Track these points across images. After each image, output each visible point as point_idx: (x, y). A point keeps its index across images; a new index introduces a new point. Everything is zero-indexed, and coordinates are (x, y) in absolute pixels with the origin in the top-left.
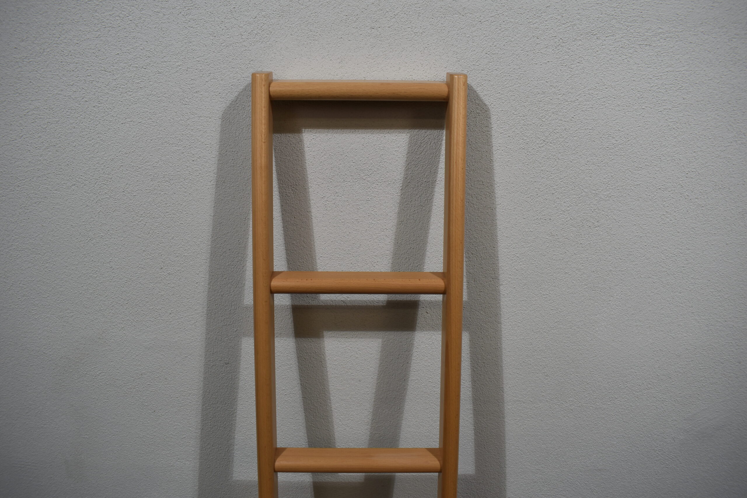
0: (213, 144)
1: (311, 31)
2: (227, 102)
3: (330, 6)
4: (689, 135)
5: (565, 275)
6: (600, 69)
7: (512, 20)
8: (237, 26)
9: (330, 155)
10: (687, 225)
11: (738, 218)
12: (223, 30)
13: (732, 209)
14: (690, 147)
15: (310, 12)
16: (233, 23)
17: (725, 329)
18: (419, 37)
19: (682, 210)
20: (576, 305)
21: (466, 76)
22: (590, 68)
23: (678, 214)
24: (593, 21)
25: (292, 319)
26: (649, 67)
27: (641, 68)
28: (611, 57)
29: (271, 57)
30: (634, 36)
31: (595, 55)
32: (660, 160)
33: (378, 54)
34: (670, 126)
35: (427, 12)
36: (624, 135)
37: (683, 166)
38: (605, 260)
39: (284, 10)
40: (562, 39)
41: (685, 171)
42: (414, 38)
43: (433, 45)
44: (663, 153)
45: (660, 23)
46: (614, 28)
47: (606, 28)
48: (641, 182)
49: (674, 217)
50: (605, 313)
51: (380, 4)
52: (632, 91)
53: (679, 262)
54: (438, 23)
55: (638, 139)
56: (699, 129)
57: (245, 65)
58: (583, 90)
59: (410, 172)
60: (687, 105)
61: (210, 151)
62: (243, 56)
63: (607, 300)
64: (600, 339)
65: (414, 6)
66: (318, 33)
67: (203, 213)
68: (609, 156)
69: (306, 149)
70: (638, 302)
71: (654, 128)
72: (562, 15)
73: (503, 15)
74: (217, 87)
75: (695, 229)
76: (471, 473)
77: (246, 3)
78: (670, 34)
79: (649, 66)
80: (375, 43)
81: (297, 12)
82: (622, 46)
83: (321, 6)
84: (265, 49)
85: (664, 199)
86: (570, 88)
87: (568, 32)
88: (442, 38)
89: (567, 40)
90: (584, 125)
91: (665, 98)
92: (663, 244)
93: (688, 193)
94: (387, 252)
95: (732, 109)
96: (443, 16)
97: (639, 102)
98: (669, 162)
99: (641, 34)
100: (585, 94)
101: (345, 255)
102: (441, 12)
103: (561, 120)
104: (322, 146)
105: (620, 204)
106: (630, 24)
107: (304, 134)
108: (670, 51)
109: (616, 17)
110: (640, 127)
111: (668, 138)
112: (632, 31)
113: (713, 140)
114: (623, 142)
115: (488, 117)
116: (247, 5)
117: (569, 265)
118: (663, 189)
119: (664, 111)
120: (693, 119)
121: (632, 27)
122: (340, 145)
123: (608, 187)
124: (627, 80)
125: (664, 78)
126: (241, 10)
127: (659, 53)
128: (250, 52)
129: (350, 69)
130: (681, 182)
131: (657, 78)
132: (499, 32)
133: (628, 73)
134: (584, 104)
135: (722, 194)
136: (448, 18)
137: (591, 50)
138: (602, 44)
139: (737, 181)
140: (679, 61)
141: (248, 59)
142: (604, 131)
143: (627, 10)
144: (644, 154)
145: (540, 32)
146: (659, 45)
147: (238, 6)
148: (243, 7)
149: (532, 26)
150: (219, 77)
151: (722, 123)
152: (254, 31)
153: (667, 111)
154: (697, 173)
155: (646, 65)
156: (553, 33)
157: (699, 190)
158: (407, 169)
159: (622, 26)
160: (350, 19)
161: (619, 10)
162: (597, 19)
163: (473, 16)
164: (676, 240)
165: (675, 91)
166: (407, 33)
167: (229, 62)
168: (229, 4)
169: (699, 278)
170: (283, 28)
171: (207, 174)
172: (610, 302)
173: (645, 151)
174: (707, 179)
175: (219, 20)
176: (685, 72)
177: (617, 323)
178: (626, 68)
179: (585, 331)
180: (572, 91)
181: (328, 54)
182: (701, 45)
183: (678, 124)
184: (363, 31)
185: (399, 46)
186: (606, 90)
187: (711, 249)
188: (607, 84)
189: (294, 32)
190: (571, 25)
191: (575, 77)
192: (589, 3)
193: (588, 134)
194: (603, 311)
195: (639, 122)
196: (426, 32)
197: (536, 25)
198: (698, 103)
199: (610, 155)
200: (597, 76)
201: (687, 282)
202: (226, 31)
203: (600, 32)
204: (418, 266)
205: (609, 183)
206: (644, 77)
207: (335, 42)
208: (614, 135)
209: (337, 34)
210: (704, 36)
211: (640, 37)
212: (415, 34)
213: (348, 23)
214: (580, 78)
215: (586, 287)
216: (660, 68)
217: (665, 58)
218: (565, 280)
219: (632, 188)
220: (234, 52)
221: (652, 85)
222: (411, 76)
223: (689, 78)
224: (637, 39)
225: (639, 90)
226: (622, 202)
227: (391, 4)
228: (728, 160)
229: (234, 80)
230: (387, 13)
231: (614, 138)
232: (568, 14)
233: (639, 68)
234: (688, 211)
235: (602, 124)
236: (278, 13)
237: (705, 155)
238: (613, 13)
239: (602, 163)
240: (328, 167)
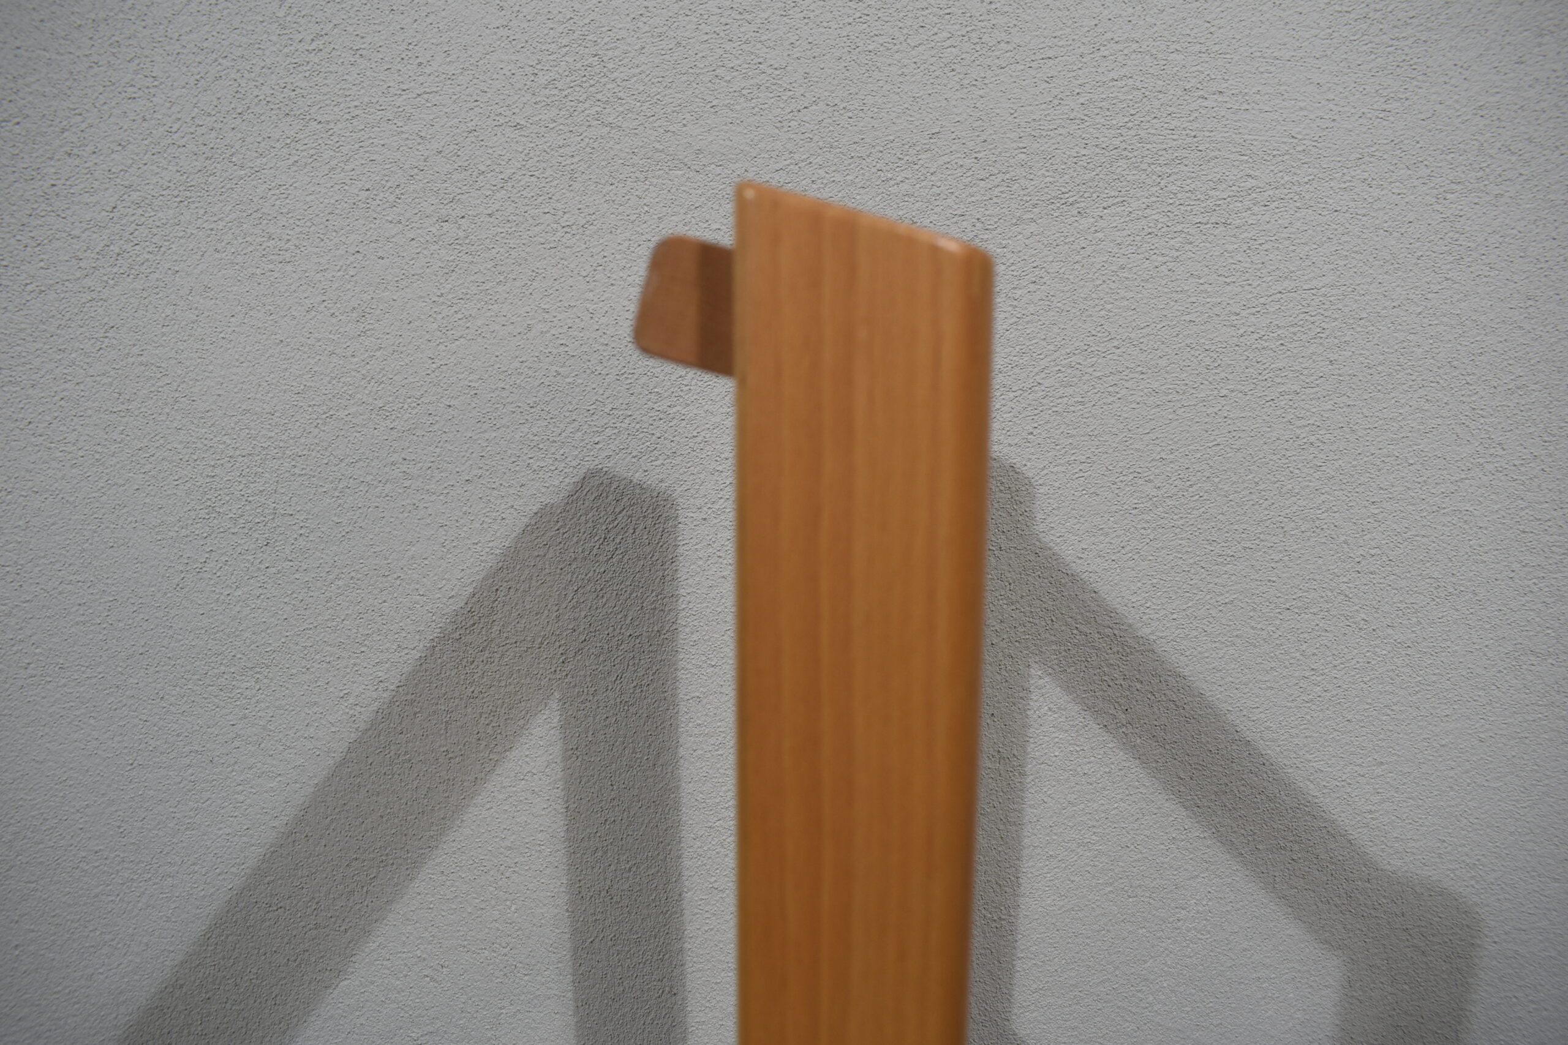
0: (22, 565)
2: (53, 445)
3: (318, 164)
4: (1355, 459)
5: (1047, 863)
6: (1094, 295)
7: (838, 177)
8: (64, 235)
9: (352, 578)
10: (1369, 701)
11: (1505, 669)
12: (28, 249)
13: (1486, 646)
14: (1361, 489)
15: (265, 186)
16: (54, 228)
17: (1494, 963)
18: (578, 237)
19: (1354, 662)
20: (1087, 941)
22: (1068, 295)
23: (1343, 672)
24: (1063, 167)
26: (1228, 284)
27: (1206, 286)
28: (1122, 261)
29: (163, 315)
30: (1182, 202)
31: (1077, 258)
32: (1280, 530)
33: (464, 291)
34: (1301, 437)
35: (594, 167)
36: (1176, 471)
37: (1345, 542)
38: (1156, 811)
39: (192, 183)
40: (983, 219)
41: (1352, 555)
42: (564, 240)
43: (618, 257)
44: (1288, 511)
45: (1247, 162)
46: (1125, 183)
47: (1101, 184)
48: (1235, 596)
49: (1335, 681)
50: (1168, 955)
51: (459, 153)
52: (1189, 349)
53: (1357, 799)
54: (627, 197)
55: (1217, 480)
56: (1379, 439)
57: (93, 341)
58: (1053, 357)
59: (583, 614)
60: (1341, 378)
61: (16, 585)
62: (86, 317)
63: (1171, 920)
64: (1160, 1025)
65: (556, 154)
66: (290, 243)
67: (13, 754)
68: (1142, 531)
70: (1257, 918)
71: (1257, 446)
72: (976, 155)
73: (811, 163)
74: (21, 406)
75: (1394, 708)
77: (86, 171)
78: (1277, 192)
79: (1228, 280)
80: (453, 261)
81: (229, 186)
82: (1150, 230)
83: (295, 168)
84: (145, 294)
85: (1301, 636)
86: (1014, 353)
87: (995, 200)
88: (644, 238)
89: (996, 222)
90: (1063, 451)
91: (1280, 365)
92: (1310, 757)
93: (1366, 614)
95: (1464, 382)
96: (641, 177)
97: (1210, 379)
98: (1308, 534)
99: (1199, 196)
100: (1059, 368)
101: (423, 851)
102: (633, 165)
104: (327, 555)
105: (1182, 658)
106: (1165, 169)
108: (1283, 235)
109: (1125, 153)
110: (1218, 448)
111: (1297, 471)
112: (1174, 187)
113: (1419, 467)
114: (1176, 489)
116: (88, 176)
117: (1056, 834)
118: (1298, 608)
119: (1282, 398)
120: (1360, 416)
121: (1171, 179)
122: (378, 549)
123: (1147, 616)
124: (1172, 321)
125: (1273, 309)
126: (72, 191)
127: (1252, 242)
128: (106, 304)
129: (387, 336)
130: (1344, 587)
131: (1254, 310)
133: (1173, 303)
134: (1058, 395)
135: (1457, 610)
136: (655, 181)
137: (1067, 247)
138: (1093, 229)
139: (1493, 572)
140: (1308, 263)
141: (100, 324)
142: (1121, 464)
143: (1153, 131)
144: (1238, 518)
145: (917, 205)
146: (1250, 222)
147: (63, 181)
148: (76, 182)
149: (892, 190)
150: (24, 377)
151: (1439, 421)
152: (112, 247)
153: (1290, 397)
154: (1384, 558)
155: (1220, 278)
156: (956, 207)
157: (1394, 603)
159: (1144, 176)
160: (378, 198)
161: (1132, 132)
162: (1075, 160)
163: (726, 171)
164: (1344, 741)
165: (1307, 344)
166: (542, 227)
167: (49, 336)
168: (39, 177)
169: (1415, 837)
170: (192, 234)
171: (15, 648)
172: (1179, 924)
173: (1239, 509)
174: (1413, 573)
175: (13, 220)
176: (1329, 290)
177: (1203, 976)
178: (1166, 290)
179: (1118, 1007)
180: (1021, 361)
181: (324, 298)
182: (1364, 216)
183: (1320, 432)
184: (419, 231)
185: (522, 266)
186: (1117, 351)
187: (1441, 756)
188: (1118, 337)
189: (223, 244)
190: (1003, 181)
191: (1028, 323)
192: (1049, 118)
193: (1077, 476)
194: (1161, 950)
195: (1214, 433)
196: (595, 223)
197: (905, 187)
198: (1370, 371)
199: (1144, 528)
200: (1086, 316)
201: (1383, 850)
202: (36, 249)
203: (1086, 195)
204: (630, 869)
205: (1148, 605)
206: (1217, 310)
207: (341, 263)
208: (1150, 473)
209: (344, 243)
210: (1371, 190)
211: (1198, 202)
212: (566, 229)
213: (373, 210)
214: (1040, 323)
215: (1109, 889)
216: (1259, 285)
217: (1272, 256)
218: (1049, 875)
219: (1214, 612)
220: (61, 308)
221: (1241, 331)
222: (562, 348)
223: (1340, 306)
224: (1189, 207)
225: (1207, 348)
226: (1188, 653)
227: (490, 151)
228: (1465, 518)
229: (67, 386)
230: (481, 177)
231: (1150, 481)
232: (993, 151)
233: (1201, 287)
234: (1368, 663)
235: (1114, 445)
236: (176, 193)
237: (1402, 509)
238: (1117, 142)
239: (1123, 551)
240: (350, 612)
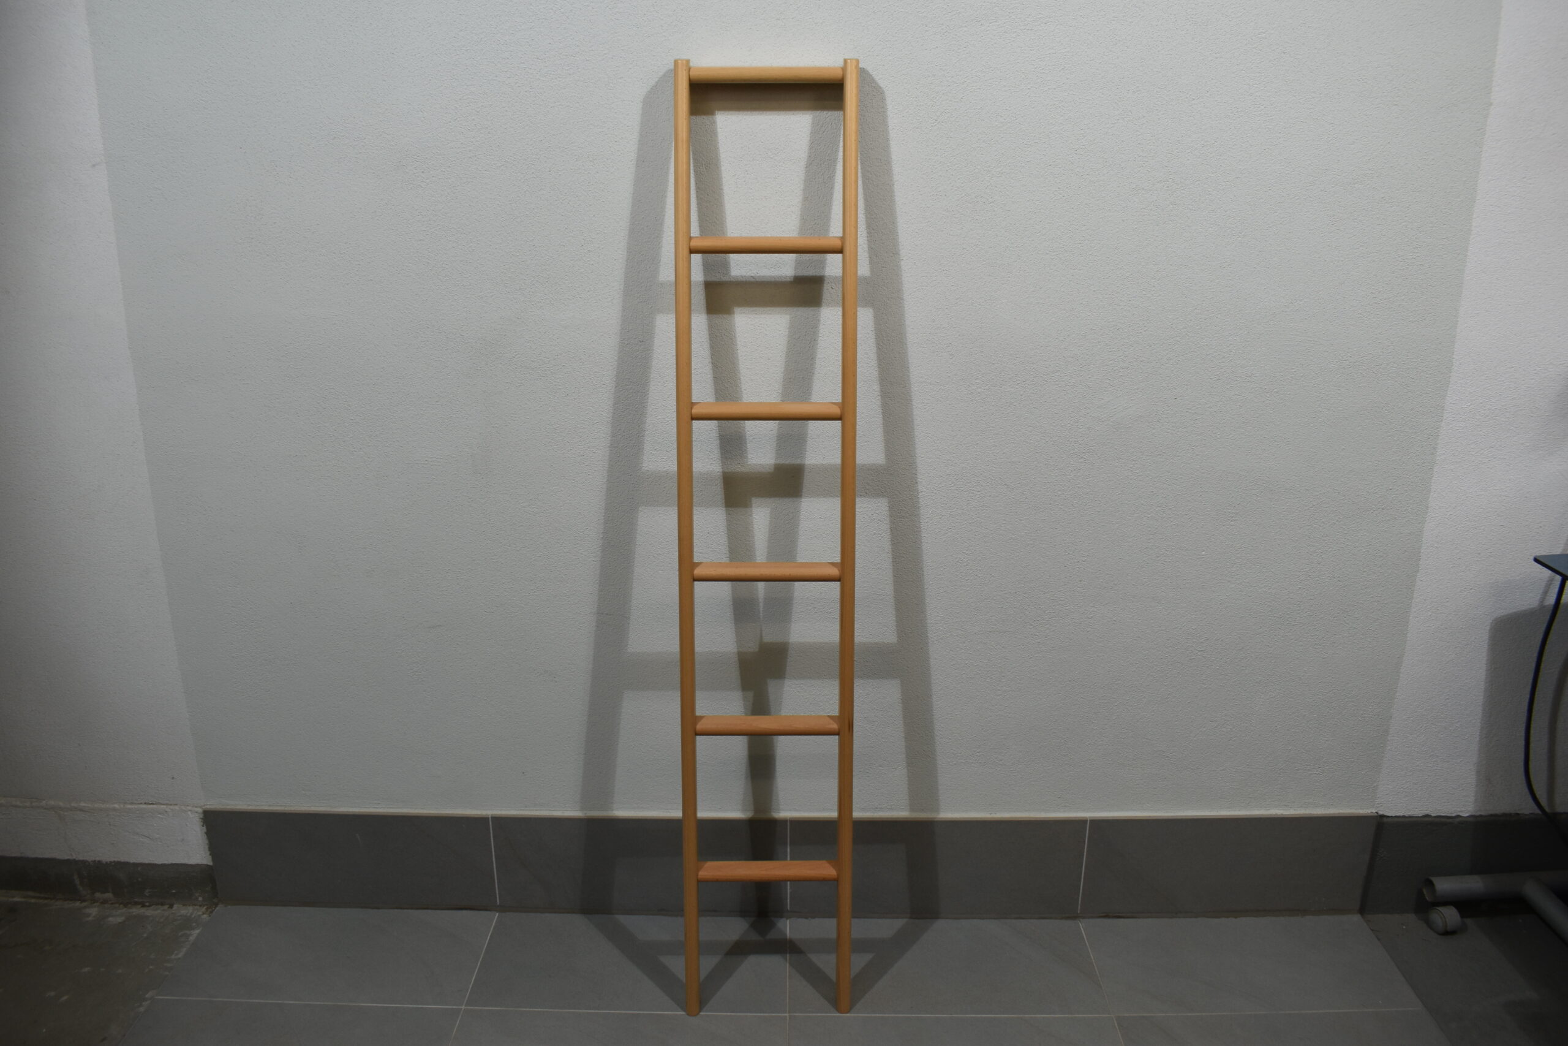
0: (634, 126)
1: (723, 22)
2: (648, 87)
4: (1075, 113)
7: (902, 10)
8: (658, 18)
18: (820, 27)
21: (858, 61)
25: (704, 295)
26: (1032, 50)
28: (995, 41)
29: (690, 46)
36: (1011, 114)
37: (1071, 143)
41: (1074, 148)
42: (815, 28)
44: (1051, 130)
48: (1031, 159)
49: (1067, 193)
52: (1017, 72)
54: (836, 14)
55: (1025, 118)
57: (668, 52)
61: (631, 133)
64: (1002, 317)
66: (730, 25)
67: (623, 190)
69: (719, 130)
76: (881, 462)
80: (780, 33)
84: (683, 39)
86: (958, 71)
88: (840, 28)
91: (1049, 79)
92: (1058, 220)
93: (1079, 169)
94: (794, 228)
97: (1024, 83)
98: (1058, 139)
100: (972, 76)
103: (951, 101)
104: (733, 127)
106: (1012, 11)
107: (717, 116)
115: (883, 99)
117: (966, 240)
119: (1049, 90)
122: (750, 126)
124: (1011, 62)
125: (1047, 60)
127: (1040, 36)
130: (1070, 159)
131: (1040, 60)
132: (891, 21)
134: (972, 86)
141: (668, 48)
142: (992, 110)
144: (1032, 132)
152: (673, 23)
153: (1052, 90)
154: (1086, 150)
155: (1029, 48)
157: (1090, 166)
158: (811, 148)
164: (1070, 216)
165: (1059, 72)
166: (809, 23)
170: (699, 20)
171: (629, 154)
173: (1033, 129)
179: (987, 308)
180: (960, 74)
181: (739, 43)
184: (770, 23)
185: (802, 35)
186: (992, 72)
189: (708, 24)
193: (977, 113)
195: (1025, 101)
196: (825, 22)
199: (1000, 133)
201: (1085, 259)
206: (1027, 59)
207: (745, 32)
208: (1002, 114)
209: (746, 25)
212: (816, 24)
213: (756, 15)
214: (967, 61)
217: (1047, 41)
221: (1035, 67)
229: (655, 67)
231: (1002, 117)
239: (992, 141)
240: (739, 147)
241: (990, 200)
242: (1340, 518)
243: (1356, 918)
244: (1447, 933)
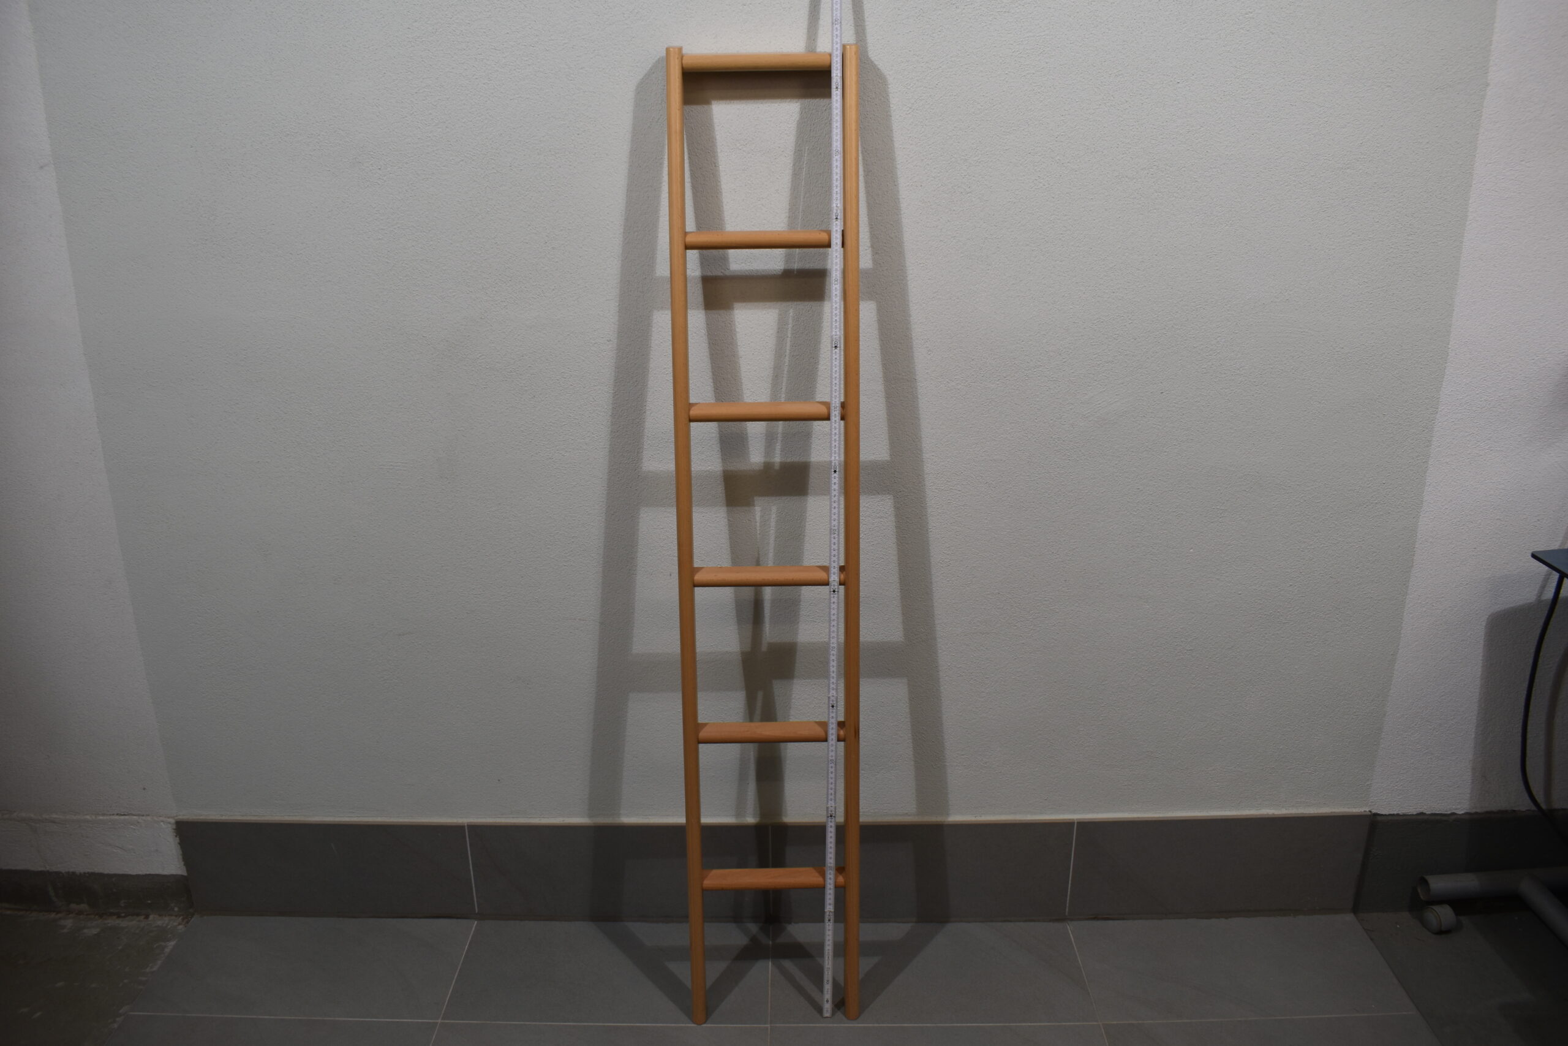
241: (968, 190)
242: (1331, 514)
243: (1350, 917)
244: (1441, 932)
